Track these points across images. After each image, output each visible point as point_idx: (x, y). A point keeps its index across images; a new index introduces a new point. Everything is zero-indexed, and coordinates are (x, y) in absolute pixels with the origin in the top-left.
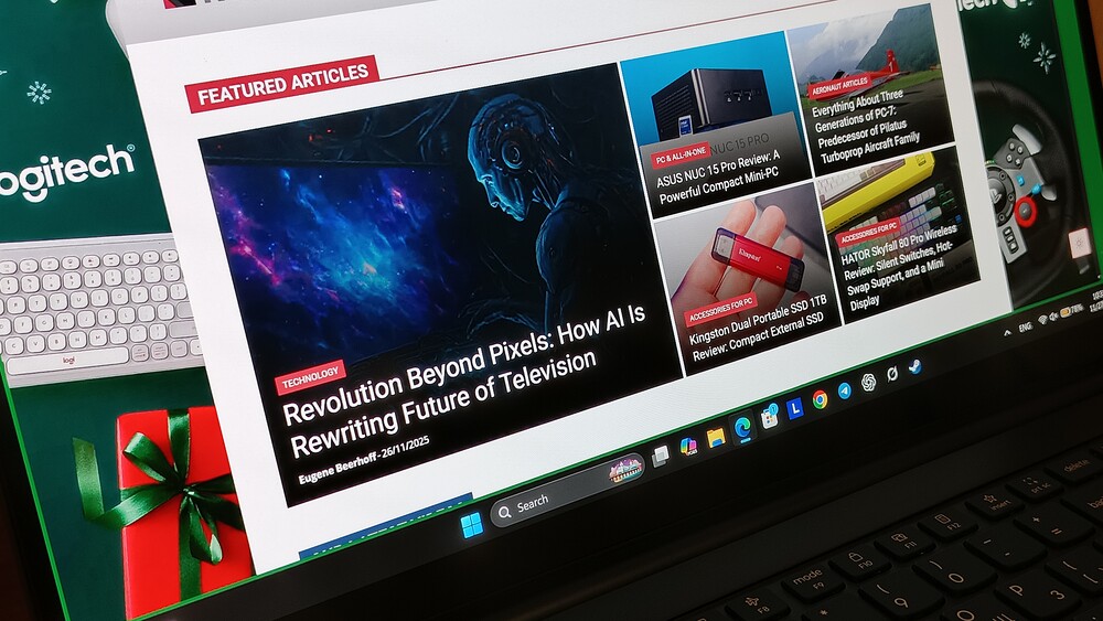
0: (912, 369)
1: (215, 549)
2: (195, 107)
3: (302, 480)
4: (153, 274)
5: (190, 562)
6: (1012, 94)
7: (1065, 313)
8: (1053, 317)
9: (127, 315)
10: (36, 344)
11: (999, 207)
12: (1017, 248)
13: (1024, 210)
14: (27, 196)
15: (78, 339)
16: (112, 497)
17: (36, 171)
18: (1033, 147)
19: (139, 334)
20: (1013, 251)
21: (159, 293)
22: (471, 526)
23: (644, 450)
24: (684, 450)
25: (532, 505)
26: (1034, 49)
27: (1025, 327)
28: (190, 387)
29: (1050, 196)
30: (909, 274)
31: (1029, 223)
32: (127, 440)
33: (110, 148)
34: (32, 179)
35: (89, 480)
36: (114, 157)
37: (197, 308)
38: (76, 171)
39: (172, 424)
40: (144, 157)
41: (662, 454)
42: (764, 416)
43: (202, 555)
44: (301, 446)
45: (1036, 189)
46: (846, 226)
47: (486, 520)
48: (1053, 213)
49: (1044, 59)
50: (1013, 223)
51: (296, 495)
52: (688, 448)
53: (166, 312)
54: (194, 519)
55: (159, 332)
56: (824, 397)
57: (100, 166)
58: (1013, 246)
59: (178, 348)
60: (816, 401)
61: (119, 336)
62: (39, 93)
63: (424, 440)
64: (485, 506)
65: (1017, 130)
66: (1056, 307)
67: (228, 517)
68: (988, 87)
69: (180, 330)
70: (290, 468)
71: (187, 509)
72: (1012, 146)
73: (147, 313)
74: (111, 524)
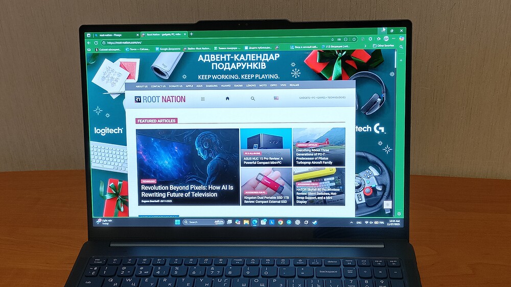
0: (314, 223)
1: (122, 209)
2: (137, 123)
3: (142, 201)
4: (121, 153)
5: (116, 210)
6: (371, 157)
7: (376, 223)
8: (371, 223)
9: (115, 160)
10: (98, 161)
11: (357, 188)
12: (362, 200)
13: (367, 190)
14: (102, 134)
15: (105, 162)
16: (105, 193)
17: (104, 130)
18: (376, 173)
19: (116, 164)
20: (359, 201)
21: (122, 157)
22: (177, 222)
23: (226, 219)
24: (236, 222)
25: (193, 222)
26: (384, 146)
27: (360, 223)
28: (124, 177)
29: (379, 188)
30: (319, 198)
31: (369, 195)
32: (110, 183)
33: (118, 128)
34: (103, 131)
35: (102, 189)
36: (119, 130)
37: (128, 162)
38: (111, 131)
39: (119, 183)
40: (125, 131)
41: (230, 222)
42: (262, 221)
43: (120, 209)
44: (143, 194)
45: (373, 186)
46: (300, 181)
47: (181, 222)
48: (379, 194)
49: (388, 150)
50: (362, 193)
51: (140, 204)
52: (238, 223)
53: (122, 161)
54: (119, 202)
55: (120, 165)
56: (282, 222)
57: (116, 131)
58: (360, 199)
59: (119, 168)
60: (279, 222)
61: (113, 164)
62: (108, 115)
63: (171, 201)
64: (182, 219)
65: (370, 168)
66: (373, 220)
67: (126, 204)
68: (362, 154)
69: (124, 165)
70: (141, 198)
71: (118, 200)
72: (367, 172)
73: (119, 161)
74: (104, 198)
